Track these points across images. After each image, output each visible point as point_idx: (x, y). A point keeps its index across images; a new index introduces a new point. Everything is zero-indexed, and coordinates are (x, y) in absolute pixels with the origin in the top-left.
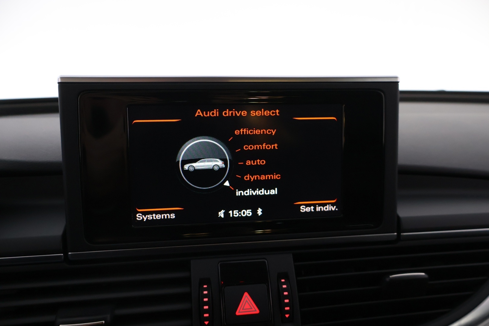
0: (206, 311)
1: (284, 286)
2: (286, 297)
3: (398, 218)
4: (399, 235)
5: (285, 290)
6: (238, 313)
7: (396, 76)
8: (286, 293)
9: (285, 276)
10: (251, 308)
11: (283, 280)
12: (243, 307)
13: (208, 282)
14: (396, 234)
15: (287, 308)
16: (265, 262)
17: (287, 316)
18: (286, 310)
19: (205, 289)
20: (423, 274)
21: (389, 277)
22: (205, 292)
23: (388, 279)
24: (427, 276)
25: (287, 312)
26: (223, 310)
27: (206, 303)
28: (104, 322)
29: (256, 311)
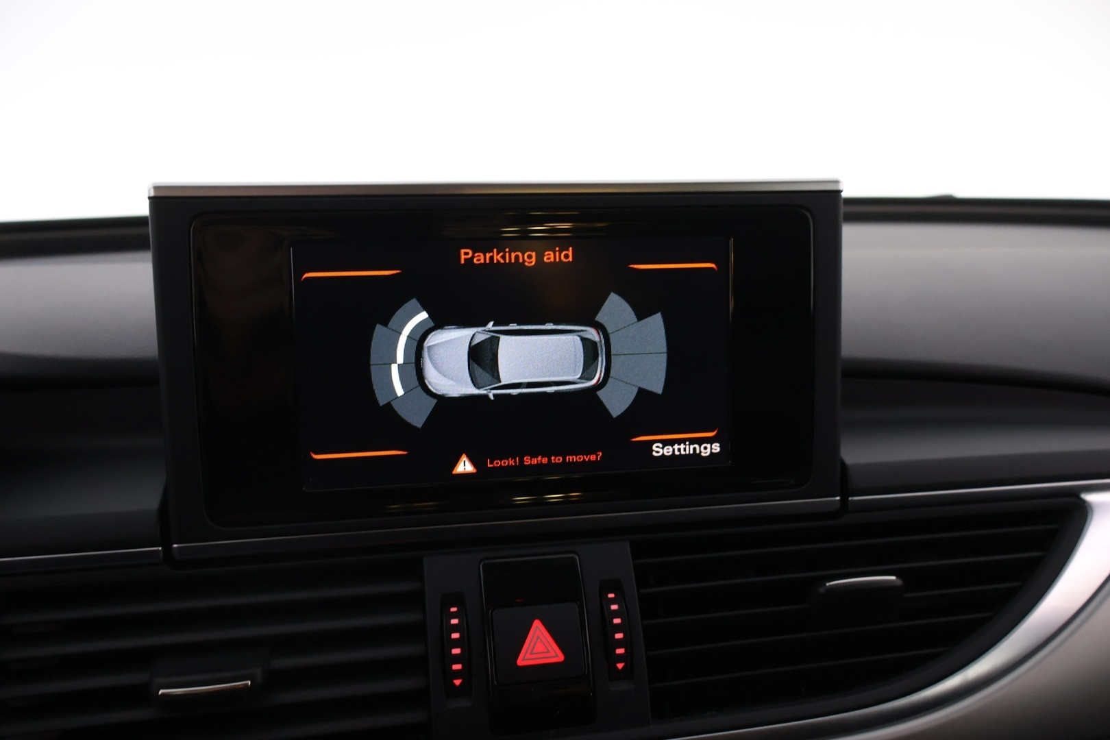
0: (457, 659)
1: (614, 607)
2: (618, 628)
3: (843, 465)
4: (844, 500)
5: (616, 614)
6: (521, 662)
7: (835, 180)
8: (617, 621)
9: (616, 586)
10: (548, 652)
11: (611, 596)
12: (533, 649)
13: (458, 600)
14: (838, 498)
15: (620, 651)
16: (574, 559)
17: (620, 666)
18: (618, 654)
19: (454, 615)
20: (893, 578)
21: (825, 585)
22: (454, 621)
23: (821, 590)
24: (900, 582)
25: (620, 658)
26: (491, 658)
27: (456, 644)
28: (249, 683)
29: (557, 656)
